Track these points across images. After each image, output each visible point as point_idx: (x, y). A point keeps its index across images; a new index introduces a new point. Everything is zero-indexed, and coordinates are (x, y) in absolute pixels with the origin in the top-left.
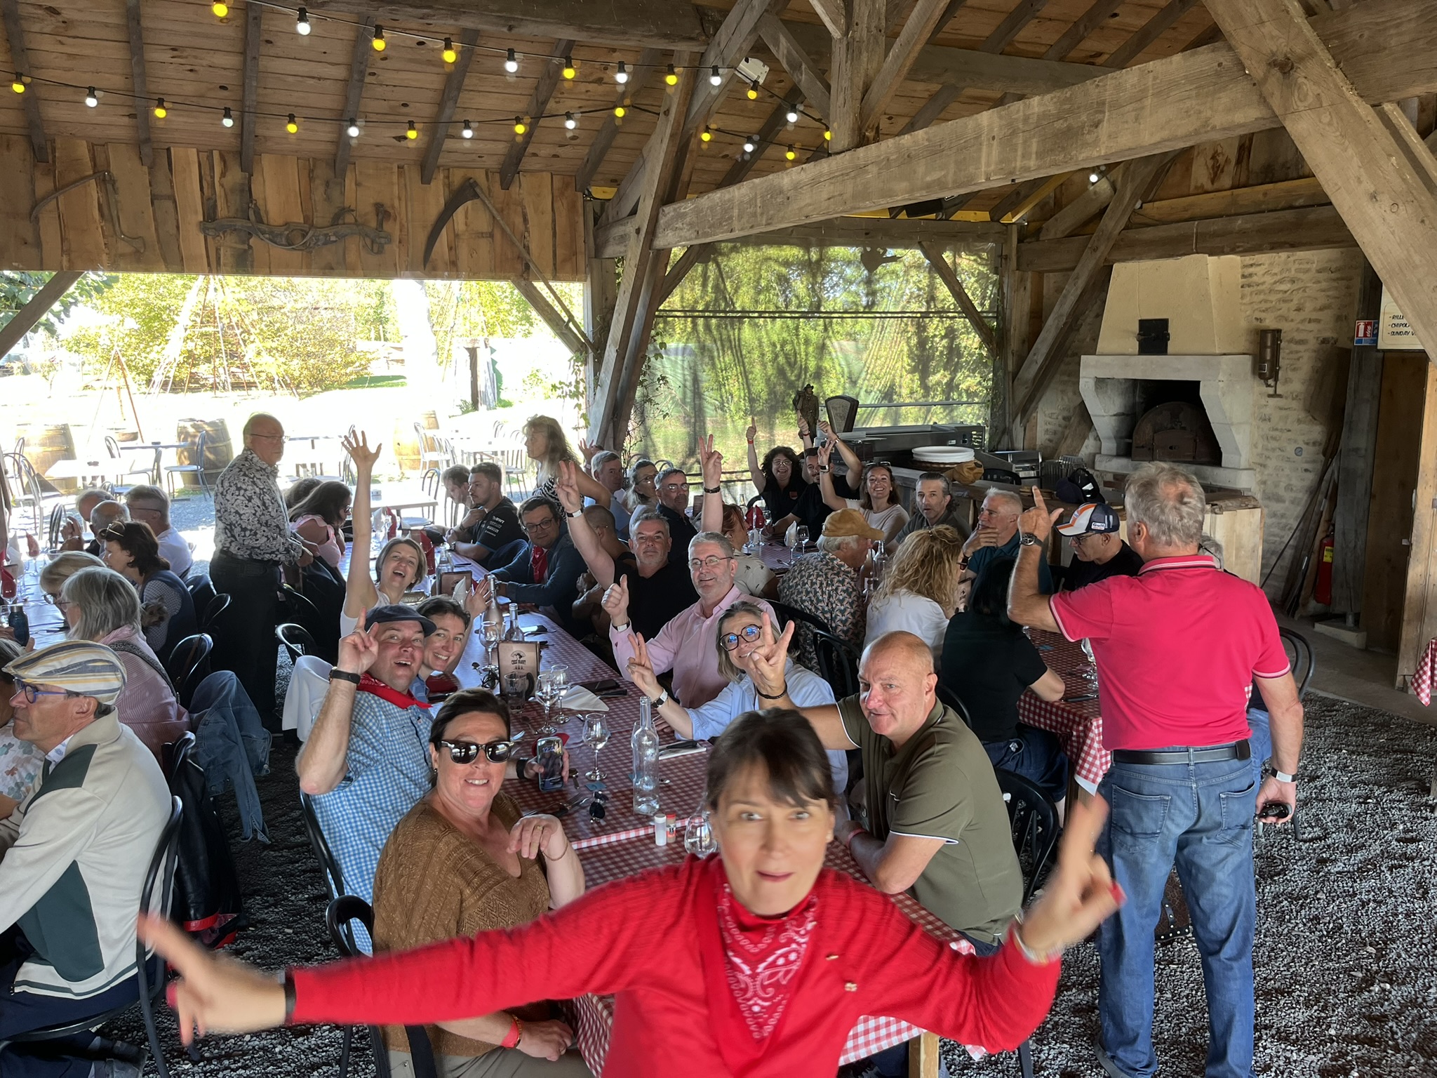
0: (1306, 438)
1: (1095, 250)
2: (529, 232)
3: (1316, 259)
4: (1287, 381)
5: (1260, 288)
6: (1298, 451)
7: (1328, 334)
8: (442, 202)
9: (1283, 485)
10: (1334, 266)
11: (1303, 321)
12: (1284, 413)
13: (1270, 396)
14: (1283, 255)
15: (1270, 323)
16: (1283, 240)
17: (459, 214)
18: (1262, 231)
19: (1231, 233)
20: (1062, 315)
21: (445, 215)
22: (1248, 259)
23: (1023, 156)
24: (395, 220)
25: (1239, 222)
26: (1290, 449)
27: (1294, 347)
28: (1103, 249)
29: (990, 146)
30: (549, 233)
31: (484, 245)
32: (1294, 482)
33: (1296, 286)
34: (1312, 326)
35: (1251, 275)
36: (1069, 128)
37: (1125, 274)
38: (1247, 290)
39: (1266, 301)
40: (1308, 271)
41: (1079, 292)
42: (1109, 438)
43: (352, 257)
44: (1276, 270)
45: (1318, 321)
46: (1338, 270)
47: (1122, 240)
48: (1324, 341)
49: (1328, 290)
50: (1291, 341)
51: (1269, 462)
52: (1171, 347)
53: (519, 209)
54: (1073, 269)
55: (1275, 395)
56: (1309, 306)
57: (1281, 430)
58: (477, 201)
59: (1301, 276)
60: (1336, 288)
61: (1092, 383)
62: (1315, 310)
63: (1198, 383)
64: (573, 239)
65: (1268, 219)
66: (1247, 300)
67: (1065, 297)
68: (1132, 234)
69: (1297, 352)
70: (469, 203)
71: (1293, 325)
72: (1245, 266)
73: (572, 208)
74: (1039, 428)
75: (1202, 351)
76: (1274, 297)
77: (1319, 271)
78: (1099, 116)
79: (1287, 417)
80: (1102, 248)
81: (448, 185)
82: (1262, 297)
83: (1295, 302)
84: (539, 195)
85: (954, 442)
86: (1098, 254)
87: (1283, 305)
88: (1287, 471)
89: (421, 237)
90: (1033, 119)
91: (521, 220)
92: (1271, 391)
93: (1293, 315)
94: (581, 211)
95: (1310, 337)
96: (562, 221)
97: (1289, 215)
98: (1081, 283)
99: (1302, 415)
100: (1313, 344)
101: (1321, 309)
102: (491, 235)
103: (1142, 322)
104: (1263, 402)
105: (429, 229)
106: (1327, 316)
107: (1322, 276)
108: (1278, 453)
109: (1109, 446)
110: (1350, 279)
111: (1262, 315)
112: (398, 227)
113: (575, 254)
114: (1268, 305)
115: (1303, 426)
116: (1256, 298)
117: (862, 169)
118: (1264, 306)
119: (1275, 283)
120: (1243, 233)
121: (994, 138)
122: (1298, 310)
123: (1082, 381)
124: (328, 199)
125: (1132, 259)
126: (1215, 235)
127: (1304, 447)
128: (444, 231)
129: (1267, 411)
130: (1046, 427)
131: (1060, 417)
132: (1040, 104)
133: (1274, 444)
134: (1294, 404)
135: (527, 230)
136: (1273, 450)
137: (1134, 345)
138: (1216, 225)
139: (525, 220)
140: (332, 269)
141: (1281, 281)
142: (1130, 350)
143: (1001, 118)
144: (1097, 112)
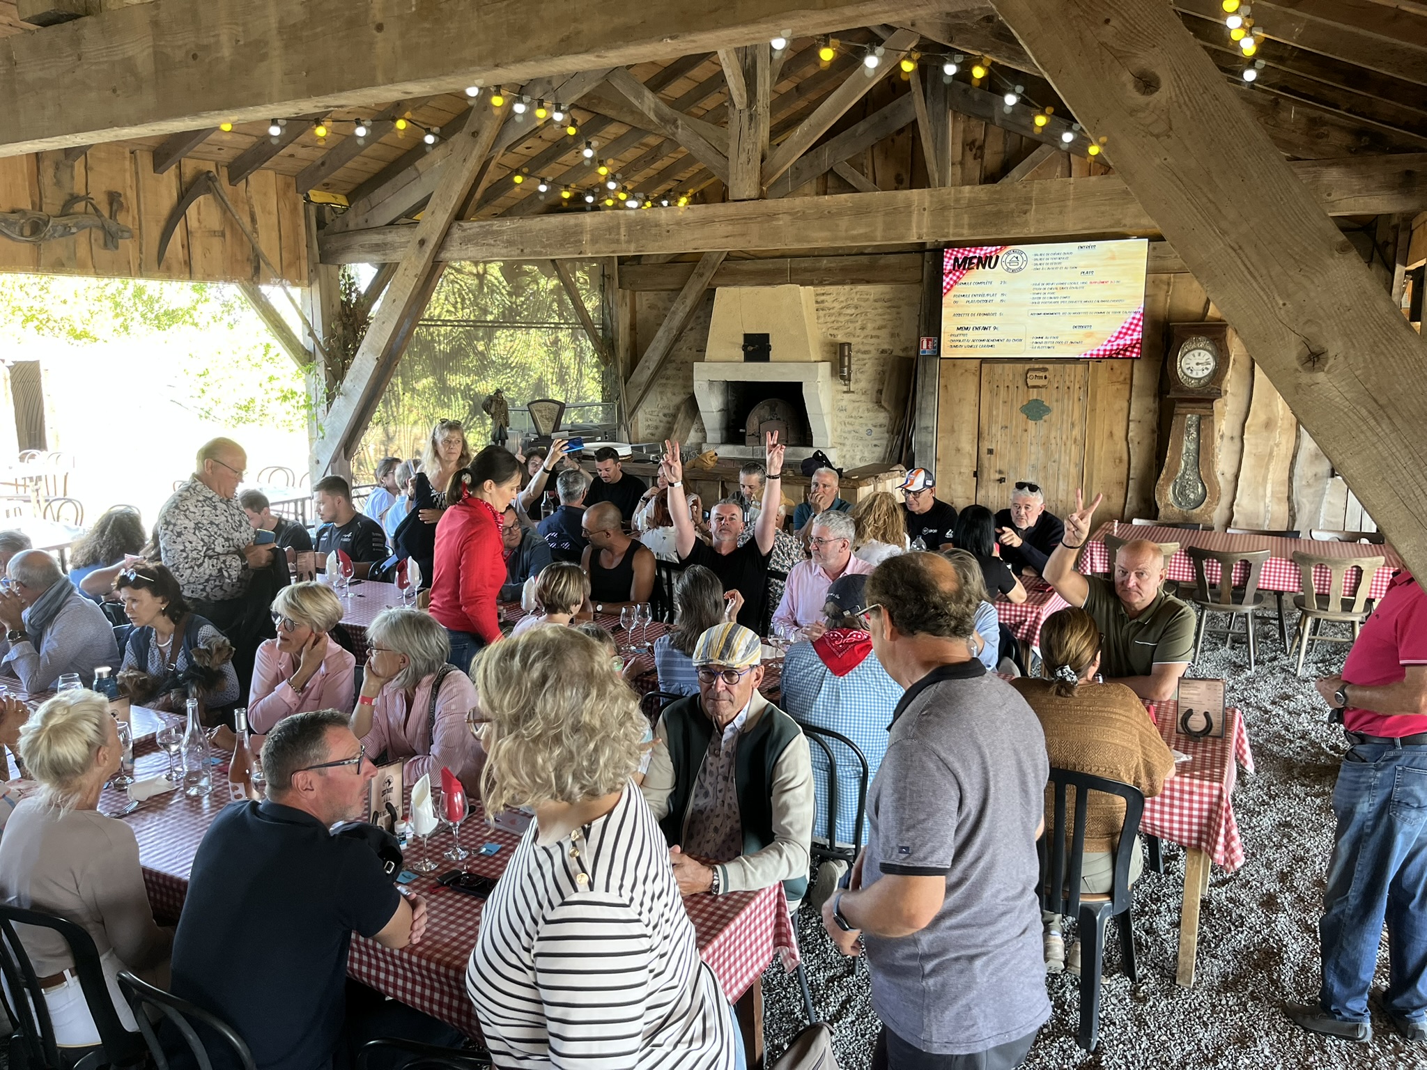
0: (874, 423)
1: (701, 275)
2: (257, 232)
3: (872, 291)
4: (857, 381)
5: (831, 311)
6: (869, 432)
7: (886, 347)
8: (175, 194)
9: (858, 457)
10: (887, 297)
11: (866, 337)
12: (857, 404)
13: (845, 392)
14: (847, 287)
15: (841, 338)
16: (861, 277)
17: (192, 211)
18: (844, 270)
19: (819, 269)
20: (672, 329)
21: (178, 212)
22: (820, 289)
23: (956, 226)
24: (128, 211)
25: (825, 262)
26: (863, 430)
27: (860, 356)
28: (708, 276)
29: (921, 215)
30: (275, 234)
31: (216, 243)
32: (866, 454)
33: (858, 311)
34: (873, 341)
35: (823, 302)
36: (1000, 212)
37: (725, 297)
38: (821, 313)
39: (837, 322)
40: (868, 300)
41: (688, 309)
42: (714, 430)
43: (82, 251)
44: (842, 299)
45: (878, 337)
46: (889, 300)
47: (724, 269)
48: (883, 351)
49: (884, 314)
50: (858, 352)
51: (847, 442)
52: (772, 355)
53: (247, 208)
54: (681, 289)
55: (849, 392)
56: (870, 326)
57: (855, 418)
58: (209, 196)
59: (862, 303)
60: (889, 314)
61: (706, 385)
62: (874, 328)
63: (801, 384)
64: (297, 242)
65: (849, 261)
66: (822, 320)
67: (674, 313)
68: (732, 265)
69: (863, 359)
70: (201, 198)
71: (859, 340)
72: (817, 295)
73: (294, 210)
74: (640, 425)
75: (800, 359)
76: (842, 319)
77: (876, 301)
78: (1026, 207)
79: (859, 407)
80: (707, 274)
81: (180, 176)
82: (833, 318)
83: (860, 323)
84: (265, 194)
85: (599, 438)
86: (704, 279)
87: (850, 325)
88: (860, 447)
89: (153, 233)
90: (964, 202)
91: (249, 220)
92: (845, 388)
93: (858, 332)
94: (302, 213)
95: (872, 348)
96: (286, 224)
97: (864, 260)
98: (689, 302)
99: (870, 406)
100: (874, 354)
101: (879, 329)
102: (223, 235)
103: (746, 336)
104: (839, 397)
105: (163, 223)
106: (884, 333)
107: (878, 304)
108: (853, 433)
109: (714, 435)
110: (898, 307)
111: (835, 332)
112: (130, 218)
113: (299, 258)
114: (840, 324)
115: (871, 413)
116: (829, 319)
117: (772, 216)
118: (836, 325)
119: (842, 308)
120: (829, 270)
121: (924, 209)
122: (863, 328)
123: (696, 384)
124: (58, 183)
125: (734, 285)
126: (806, 270)
127: (872, 428)
128: (177, 229)
129: (844, 403)
130: (647, 423)
131: (661, 415)
132: (971, 192)
133: (849, 428)
134: (863, 398)
135: (255, 231)
136: (850, 432)
137: (740, 354)
138: (806, 263)
139: (253, 220)
140: (63, 265)
141: (847, 307)
142: (737, 358)
143: (931, 196)
144: (1025, 204)
